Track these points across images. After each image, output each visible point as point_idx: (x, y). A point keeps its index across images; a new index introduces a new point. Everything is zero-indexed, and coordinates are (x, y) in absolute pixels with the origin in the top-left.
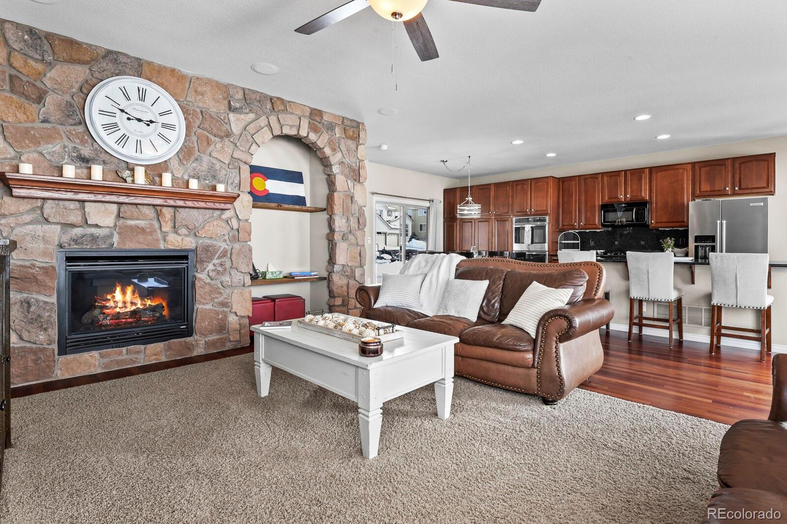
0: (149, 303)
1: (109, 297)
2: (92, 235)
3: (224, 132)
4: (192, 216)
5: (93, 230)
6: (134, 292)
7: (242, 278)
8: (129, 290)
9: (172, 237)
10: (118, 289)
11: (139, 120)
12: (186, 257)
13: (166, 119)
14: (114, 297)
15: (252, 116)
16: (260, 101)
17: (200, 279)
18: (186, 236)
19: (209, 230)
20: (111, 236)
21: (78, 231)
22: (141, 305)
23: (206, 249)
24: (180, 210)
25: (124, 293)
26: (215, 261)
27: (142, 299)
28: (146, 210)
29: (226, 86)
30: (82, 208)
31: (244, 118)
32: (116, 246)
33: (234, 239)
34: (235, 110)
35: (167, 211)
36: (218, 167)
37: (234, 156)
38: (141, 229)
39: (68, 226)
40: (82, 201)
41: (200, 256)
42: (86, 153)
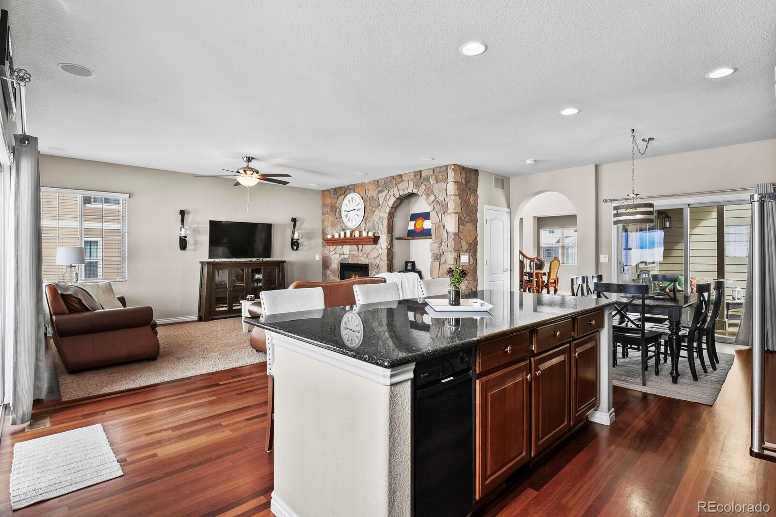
3: (377, 205)
4: (367, 249)
5: (345, 256)
9: (362, 258)
11: (352, 210)
12: (367, 267)
13: (358, 207)
16: (390, 182)
18: (366, 257)
19: (372, 255)
20: (349, 258)
21: (343, 256)
23: (371, 264)
24: (363, 246)
26: (375, 270)
28: (355, 247)
29: (377, 181)
30: (343, 248)
31: (384, 194)
32: (350, 262)
33: (381, 259)
34: (380, 192)
35: (360, 247)
36: (375, 223)
37: (381, 216)
38: (355, 255)
39: (340, 255)
40: (342, 245)
41: (370, 267)
42: (343, 227)
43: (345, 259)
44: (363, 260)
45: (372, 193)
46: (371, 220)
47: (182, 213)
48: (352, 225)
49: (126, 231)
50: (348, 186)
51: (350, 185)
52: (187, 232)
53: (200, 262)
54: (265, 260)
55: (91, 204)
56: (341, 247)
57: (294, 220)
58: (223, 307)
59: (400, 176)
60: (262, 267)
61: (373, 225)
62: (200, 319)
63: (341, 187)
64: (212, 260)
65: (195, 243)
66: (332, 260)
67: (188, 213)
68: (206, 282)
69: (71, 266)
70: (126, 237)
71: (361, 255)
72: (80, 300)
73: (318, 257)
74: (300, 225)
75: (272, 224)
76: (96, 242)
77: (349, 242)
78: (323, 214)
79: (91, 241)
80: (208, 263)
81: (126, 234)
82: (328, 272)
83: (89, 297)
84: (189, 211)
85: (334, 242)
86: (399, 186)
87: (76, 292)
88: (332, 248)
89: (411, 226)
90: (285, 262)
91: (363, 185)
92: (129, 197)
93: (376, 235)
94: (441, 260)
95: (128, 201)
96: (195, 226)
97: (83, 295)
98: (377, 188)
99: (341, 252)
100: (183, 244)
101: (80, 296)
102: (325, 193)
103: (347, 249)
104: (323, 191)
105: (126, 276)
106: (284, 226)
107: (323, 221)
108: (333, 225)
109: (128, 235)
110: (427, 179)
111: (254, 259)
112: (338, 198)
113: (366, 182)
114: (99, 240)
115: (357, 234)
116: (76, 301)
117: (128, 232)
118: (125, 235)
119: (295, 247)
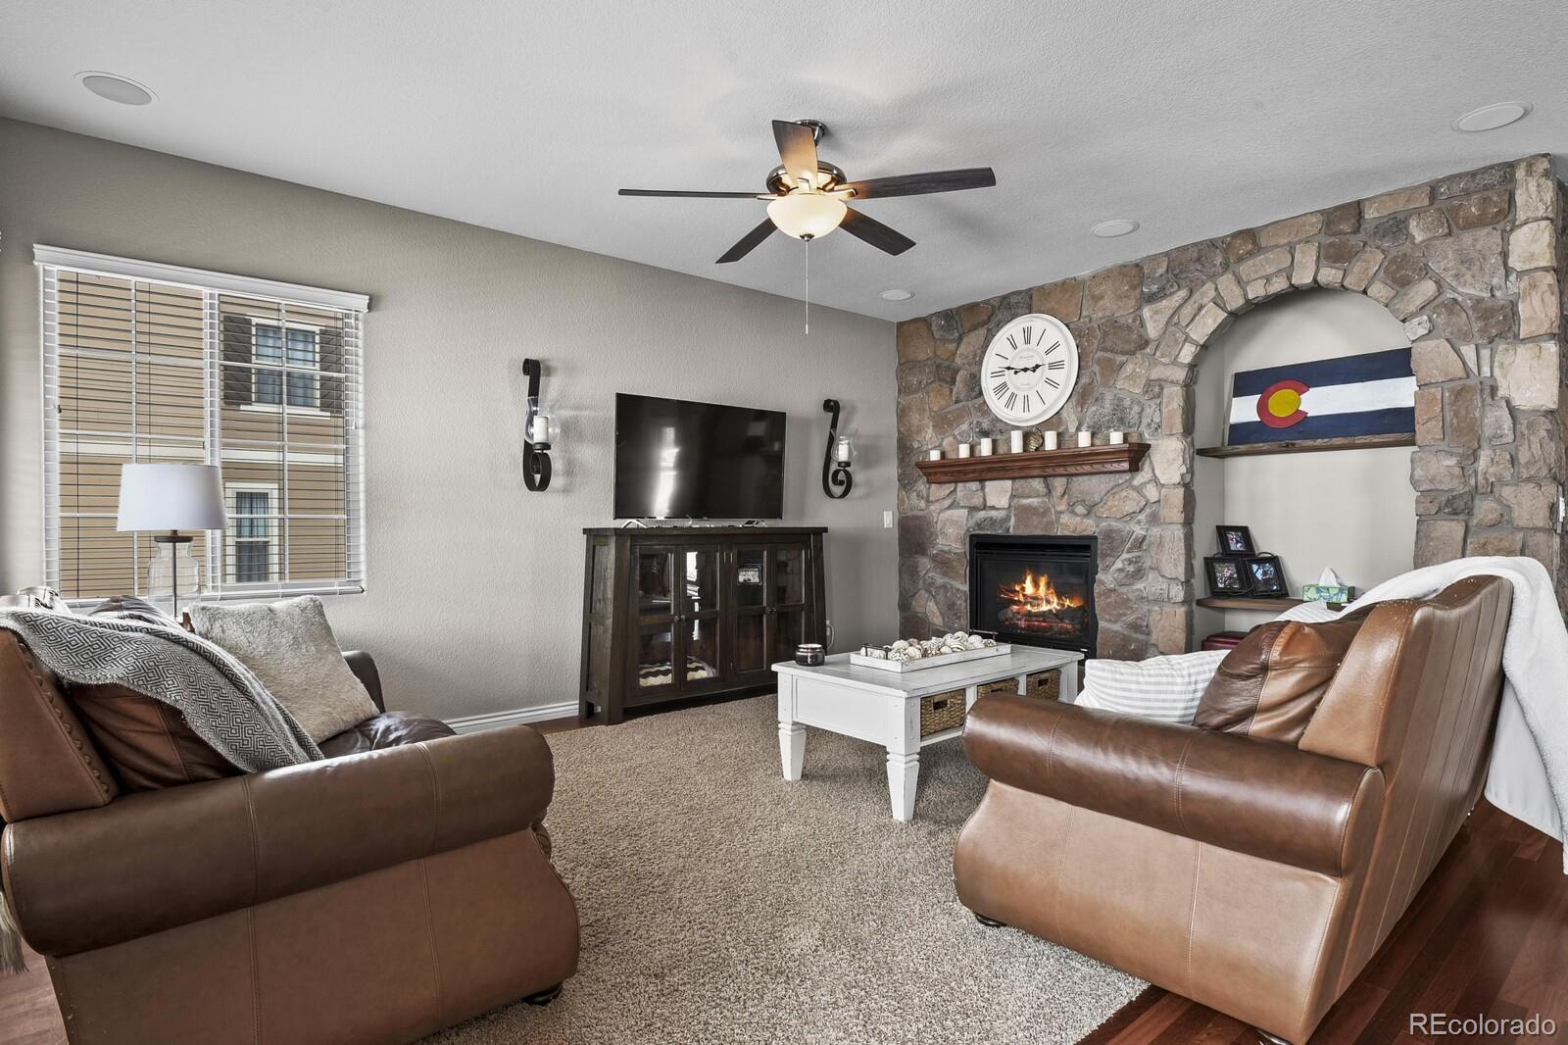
0: (1067, 603)
1: (1017, 588)
2: (991, 518)
3: (1135, 343)
4: (1092, 486)
5: (993, 513)
6: (1048, 585)
7: (1165, 586)
8: (1043, 581)
9: (1065, 518)
10: (1029, 579)
11: (1025, 370)
12: (1087, 548)
13: (1053, 357)
14: (1023, 589)
15: (1182, 293)
16: (1198, 260)
17: (1102, 583)
18: (1085, 516)
19: (1112, 507)
20: (1007, 519)
21: (982, 514)
22: (1058, 604)
23: (1109, 534)
24: (1075, 479)
25: (1036, 584)
26: (1125, 556)
27: (1059, 598)
28: (1037, 484)
29: (1137, 265)
30: (983, 488)
31: (1167, 305)
32: (1012, 532)
33: (1154, 519)
34: (1152, 298)
35: (1059, 484)
36: (1127, 403)
37: (1153, 377)
38: (1035, 508)
39: (973, 509)
40: (982, 481)
41: (1101, 546)
42: (985, 426)
43: (993, 521)
44: (1070, 524)
45: (1110, 306)
46: (1109, 397)
47: (533, 369)
48: (1027, 415)
49: (361, 422)
50: (1004, 298)
51: (1014, 293)
52: (550, 430)
53: (585, 531)
54: (765, 524)
55: (251, 404)
56: (974, 486)
57: (832, 407)
58: (655, 674)
59: (1250, 235)
60: (766, 545)
61: (1118, 406)
62: (589, 716)
63: (976, 305)
64: (622, 523)
65: (569, 471)
66: (939, 527)
67: (549, 371)
68: (610, 594)
69: (175, 538)
70: (361, 442)
71: (1062, 507)
72: (174, 714)
73: (888, 520)
74: (847, 422)
75: (783, 414)
76: (264, 496)
77: (1022, 468)
78: (903, 390)
79: (251, 494)
80: (618, 532)
81: (361, 432)
82: (925, 563)
83: (228, 690)
84: (550, 364)
85: (950, 471)
86: (1244, 269)
87: (151, 670)
88: (938, 491)
89: (1245, 410)
90: (825, 530)
91: (1069, 287)
92: (370, 307)
93: (1134, 439)
94: (1470, 513)
95: (365, 322)
96: (566, 413)
97: (192, 684)
98: (1133, 287)
99: (977, 501)
100: (536, 466)
101: (172, 694)
102: (906, 331)
103: (998, 493)
104: (900, 325)
105: (363, 576)
106: (806, 423)
107: (902, 414)
108: (943, 423)
109: (366, 437)
110: (1395, 226)
111: (740, 523)
112: (961, 338)
113: (1084, 273)
114: (271, 488)
115: (1050, 442)
116: (155, 718)
117: (365, 427)
118: (357, 436)
119: (838, 490)
